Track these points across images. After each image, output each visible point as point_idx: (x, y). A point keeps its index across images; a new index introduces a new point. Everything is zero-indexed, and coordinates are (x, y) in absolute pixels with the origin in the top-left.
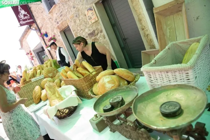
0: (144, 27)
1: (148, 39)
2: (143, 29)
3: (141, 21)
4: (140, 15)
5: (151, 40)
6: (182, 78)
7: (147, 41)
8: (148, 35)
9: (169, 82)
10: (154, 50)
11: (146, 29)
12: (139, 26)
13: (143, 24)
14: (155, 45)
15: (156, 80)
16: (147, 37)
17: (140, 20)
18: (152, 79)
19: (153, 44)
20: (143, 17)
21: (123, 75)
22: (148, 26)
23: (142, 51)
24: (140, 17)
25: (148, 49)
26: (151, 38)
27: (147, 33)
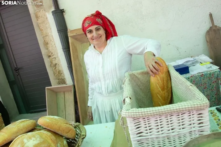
0: (51, 54)
1: (56, 71)
2: (49, 56)
3: (48, 45)
4: (47, 37)
5: (60, 73)
6: (192, 122)
7: (54, 74)
8: (56, 64)
9: (171, 131)
10: (65, 85)
11: (54, 57)
12: (44, 51)
13: (50, 49)
14: (65, 78)
15: (149, 131)
16: (54, 68)
17: (46, 44)
18: (142, 129)
19: (63, 78)
20: (51, 40)
21: (59, 128)
22: (57, 54)
23: (46, 88)
24: (47, 39)
25: (54, 85)
26: (60, 69)
27: (54, 62)
